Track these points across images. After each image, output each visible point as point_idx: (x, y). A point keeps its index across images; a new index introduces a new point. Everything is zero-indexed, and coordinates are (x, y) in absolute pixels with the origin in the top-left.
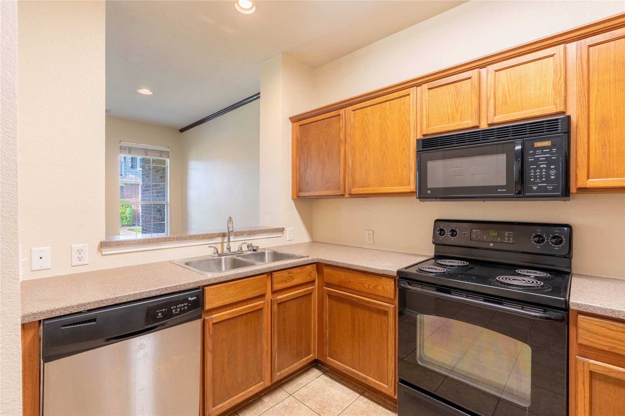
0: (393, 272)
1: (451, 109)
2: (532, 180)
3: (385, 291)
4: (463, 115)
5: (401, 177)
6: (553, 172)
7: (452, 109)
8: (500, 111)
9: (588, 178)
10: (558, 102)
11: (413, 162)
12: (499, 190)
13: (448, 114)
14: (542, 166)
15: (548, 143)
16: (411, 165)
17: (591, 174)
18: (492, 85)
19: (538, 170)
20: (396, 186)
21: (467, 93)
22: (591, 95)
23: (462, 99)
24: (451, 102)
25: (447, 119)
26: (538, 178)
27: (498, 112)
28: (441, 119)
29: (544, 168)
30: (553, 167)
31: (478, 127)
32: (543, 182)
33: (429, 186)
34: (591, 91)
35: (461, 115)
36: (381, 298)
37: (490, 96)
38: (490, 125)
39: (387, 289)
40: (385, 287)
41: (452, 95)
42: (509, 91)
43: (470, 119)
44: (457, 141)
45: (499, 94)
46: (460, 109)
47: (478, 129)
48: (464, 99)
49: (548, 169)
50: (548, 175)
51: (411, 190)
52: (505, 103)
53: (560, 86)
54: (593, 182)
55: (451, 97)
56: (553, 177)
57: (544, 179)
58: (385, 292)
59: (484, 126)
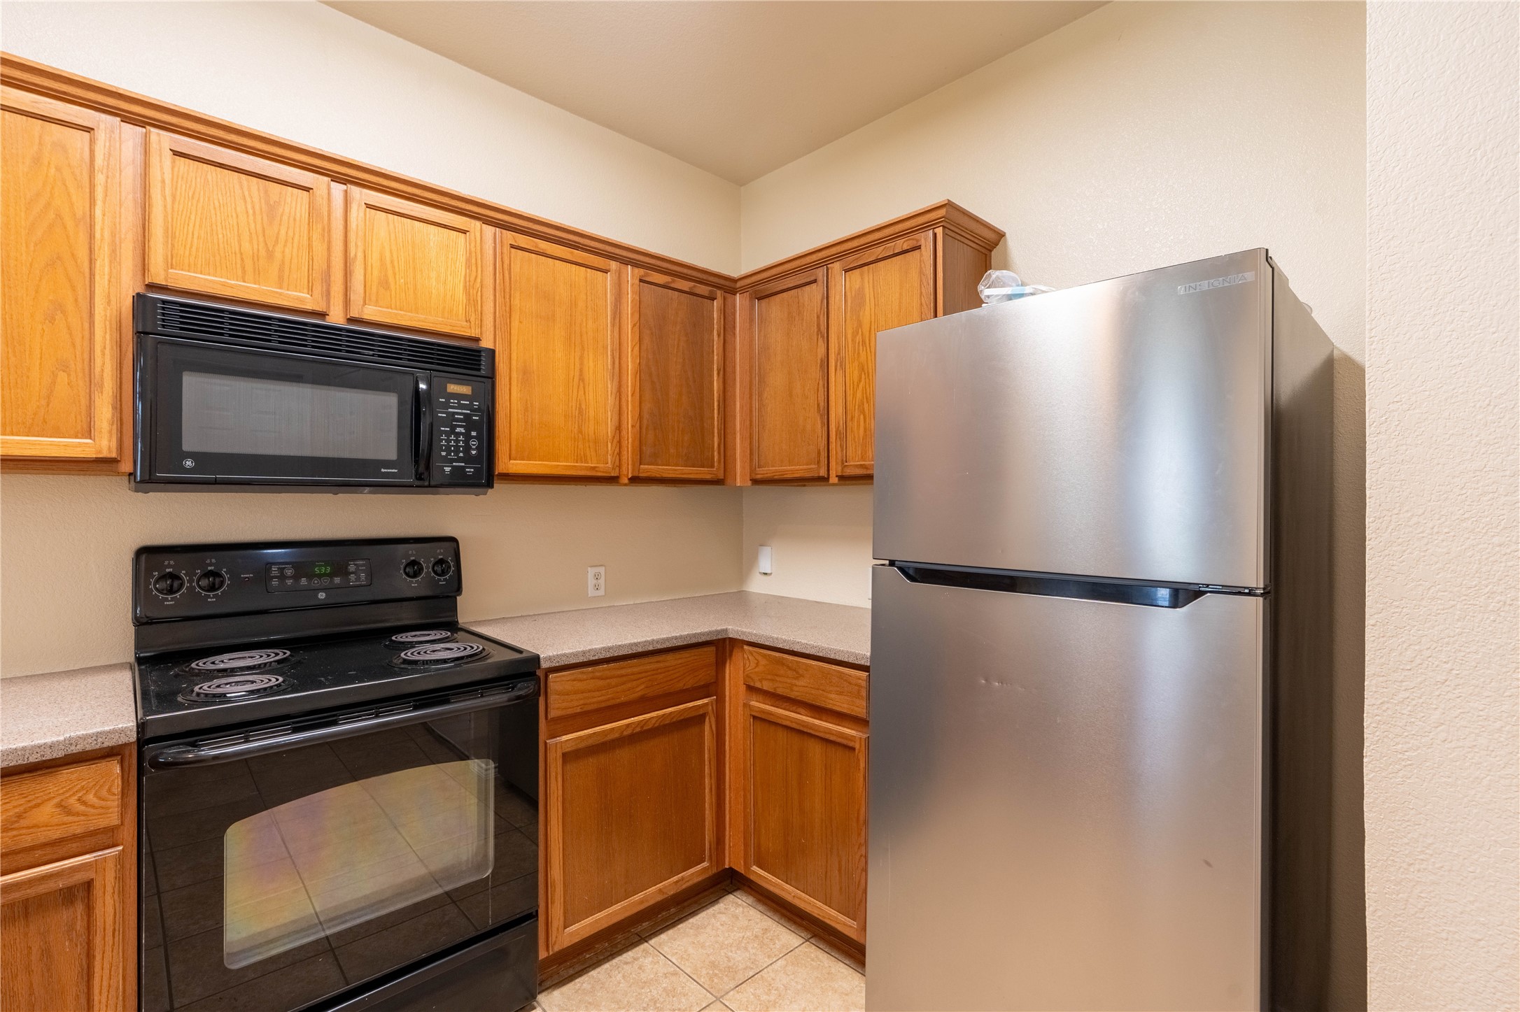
0: (122, 731)
1: (251, 241)
2: (444, 454)
3: (78, 814)
4: (286, 273)
5: (43, 402)
6: (474, 443)
7: (256, 246)
8: (374, 298)
9: (510, 459)
10: (472, 319)
11: (108, 357)
12: (383, 470)
13: (241, 254)
14: (458, 430)
15: (465, 390)
16: (98, 370)
17: (513, 452)
18: (361, 233)
19: (452, 437)
20: (13, 435)
21: (298, 223)
22: (513, 324)
23: (283, 232)
24: (253, 226)
25: (239, 266)
26: (453, 451)
27: (370, 300)
28: (218, 258)
29: (460, 433)
30: (474, 434)
31: (323, 315)
32: (460, 459)
33: (187, 446)
34: (512, 319)
35: (281, 270)
36: (38, 853)
37: (356, 255)
38: (351, 320)
39: (84, 803)
40: (73, 800)
41: (253, 208)
42: (392, 262)
43: (306, 291)
44: (280, 337)
45: (374, 259)
46: (278, 255)
47: (324, 320)
48: (291, 233)
49: (468, 437)
50: (467, 448)
51: (100, 452)
52: (384, 284)
53: (475, 292)
54: (517, 464)
55: (251, 212)
56: (474, 452)
57: (461, 455)
58: (70, 818)
59: (336, 318)
